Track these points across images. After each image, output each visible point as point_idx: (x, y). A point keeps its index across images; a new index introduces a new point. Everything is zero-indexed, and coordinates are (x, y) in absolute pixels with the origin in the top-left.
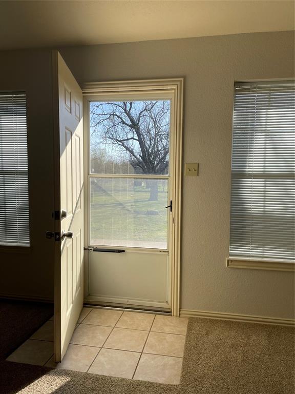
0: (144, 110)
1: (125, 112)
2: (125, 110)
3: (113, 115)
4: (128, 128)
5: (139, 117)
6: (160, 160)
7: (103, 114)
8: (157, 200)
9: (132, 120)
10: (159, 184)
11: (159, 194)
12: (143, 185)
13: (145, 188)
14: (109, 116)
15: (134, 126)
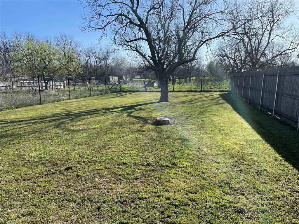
0: (152, 8)
1: (133, 10)
2: (132, 8)
3: (121, 15)
4: (137, 28)
5: (148, 15)
6: (170, 62)
7: (111, 16)
8: (168, 101)
9: (139, 19)
10: (169, 84)
11: (169, 94)
12: (155, 85)
13: (157, 88)
14: (116, 16)
15: (142, 25)
